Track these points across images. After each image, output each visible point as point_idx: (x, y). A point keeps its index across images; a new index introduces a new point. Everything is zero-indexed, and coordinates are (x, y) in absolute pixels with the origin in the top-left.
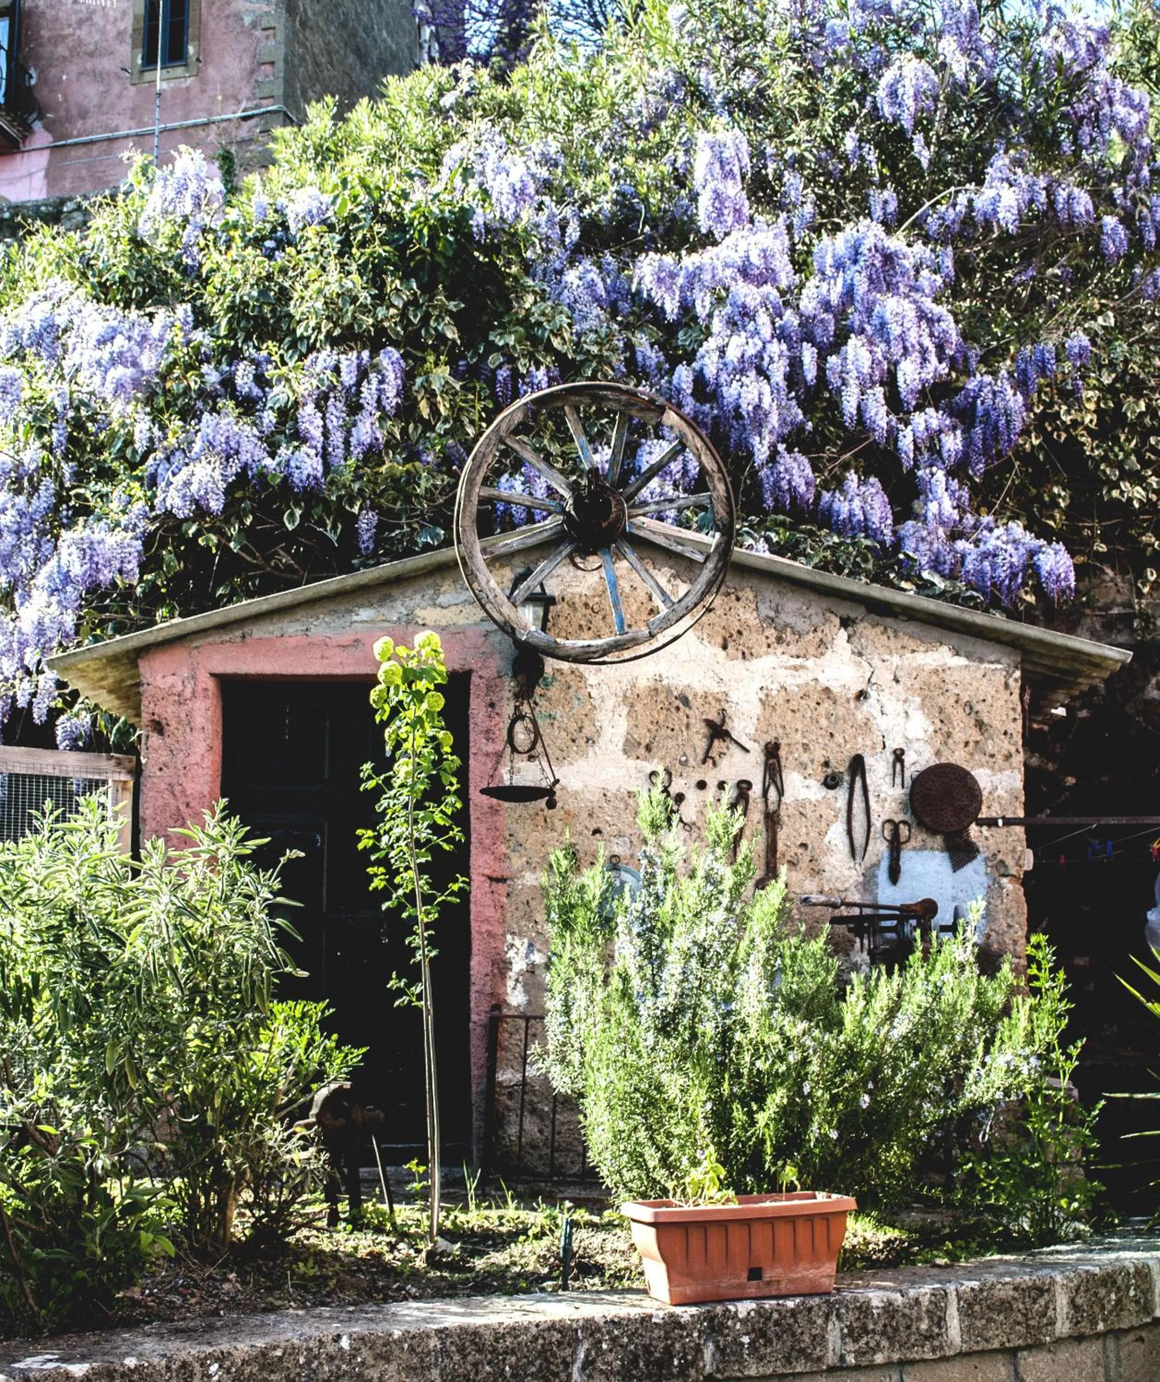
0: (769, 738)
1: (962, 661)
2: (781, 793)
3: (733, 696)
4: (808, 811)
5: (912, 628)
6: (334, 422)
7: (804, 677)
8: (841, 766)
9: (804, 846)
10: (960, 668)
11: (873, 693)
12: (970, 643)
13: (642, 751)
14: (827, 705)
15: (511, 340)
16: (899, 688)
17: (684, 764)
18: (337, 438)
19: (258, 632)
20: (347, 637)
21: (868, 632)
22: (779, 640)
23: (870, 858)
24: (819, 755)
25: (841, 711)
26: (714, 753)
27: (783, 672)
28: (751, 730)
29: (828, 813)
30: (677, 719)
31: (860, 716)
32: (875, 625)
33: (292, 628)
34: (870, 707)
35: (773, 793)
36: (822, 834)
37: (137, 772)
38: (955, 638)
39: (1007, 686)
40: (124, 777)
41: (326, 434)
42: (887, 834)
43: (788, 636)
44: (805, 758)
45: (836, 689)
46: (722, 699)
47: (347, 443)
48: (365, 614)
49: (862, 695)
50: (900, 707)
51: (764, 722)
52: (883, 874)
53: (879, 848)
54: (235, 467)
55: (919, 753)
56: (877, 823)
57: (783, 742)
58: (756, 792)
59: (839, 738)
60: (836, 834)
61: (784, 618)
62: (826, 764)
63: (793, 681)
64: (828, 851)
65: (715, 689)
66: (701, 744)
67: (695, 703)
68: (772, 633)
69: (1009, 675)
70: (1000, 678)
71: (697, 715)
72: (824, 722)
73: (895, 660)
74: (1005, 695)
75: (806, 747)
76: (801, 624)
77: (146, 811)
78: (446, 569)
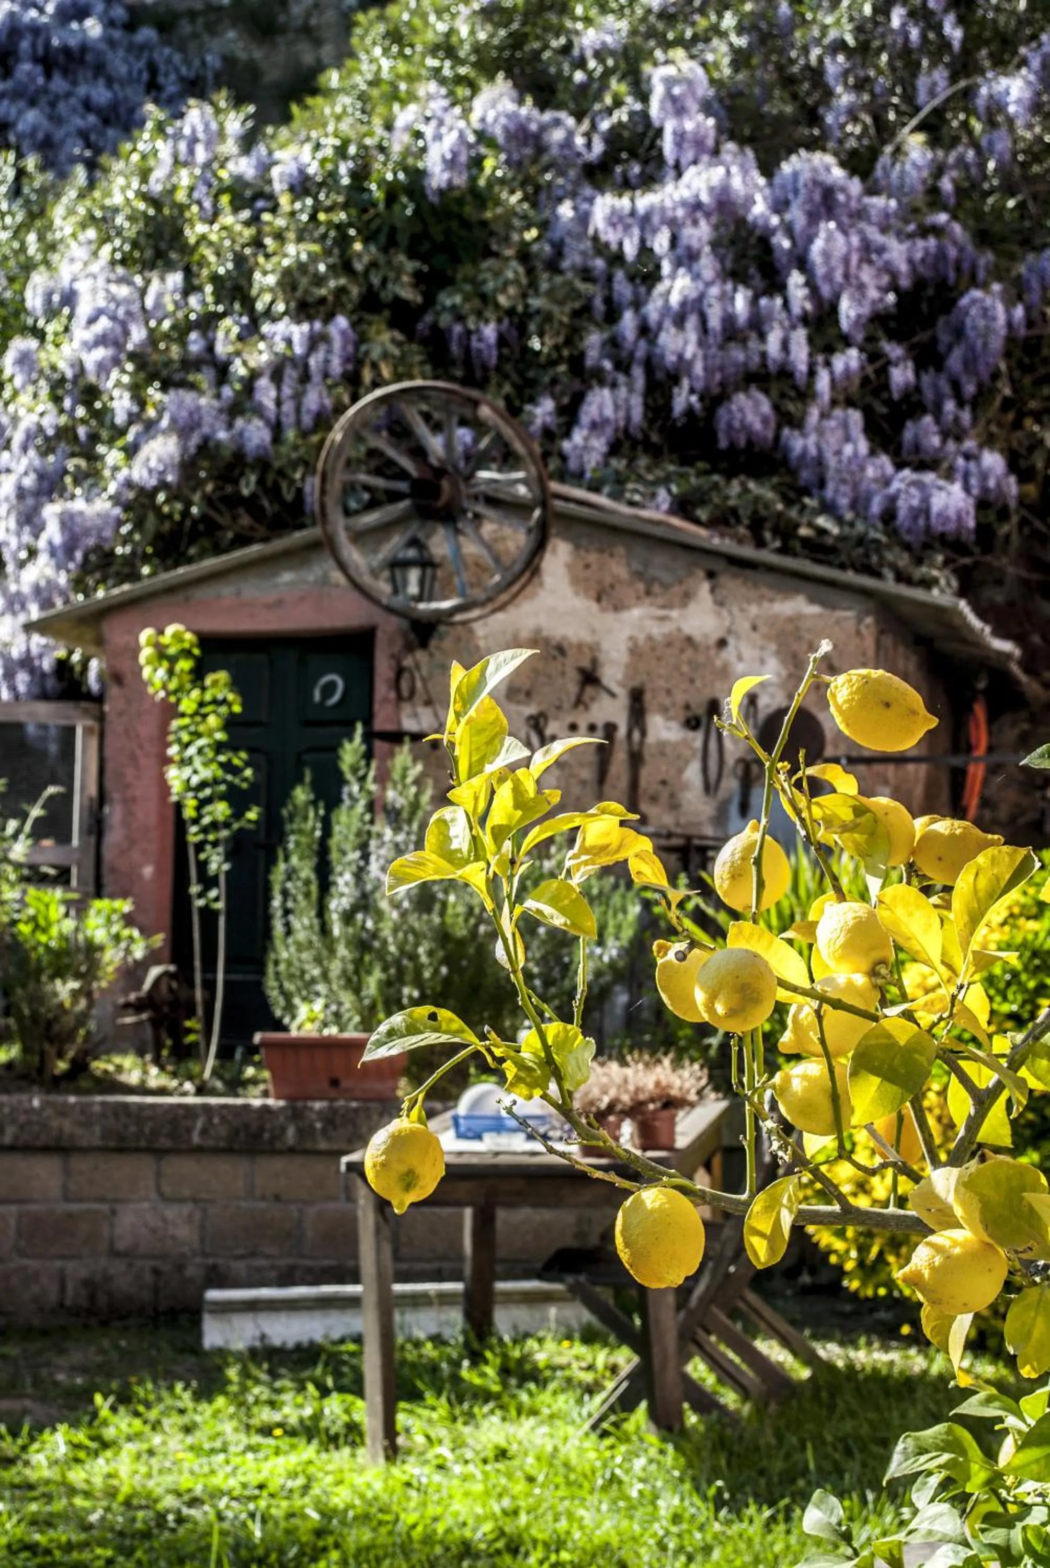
0: (636, 683)
1: (815, 609)
2: (644, 733)
3: (605, 646)
4: (668, 750)
5: (770, 578)
6: (287, 391)
7: (667, 628)
8: (701, 711)
9: (664, 783)
10: (814, 616)
11: (732, 641)
12: (824, 591)
13: (522, 697)
14: (689, 653)
15: (458, 299)
16: (755, 636)
17: (559, 708)
18: (288, 407)
19: (202, 593)
20: (271, 597)
21: (731, 584)
22: (648, 593)
23: (722, 794)
24: (680, 698)
25: (701, 658)
26: (586, 697)
27: (648, 623)
28: (620, 676)
29: (687, 753)
30: (554, 667)
31: (718, 663)
32: (735, 576)
33: (226, 590)
34: (729, 654)
35: (636, 735)
36: (680, 771)
37: (101, 718)
38: (811, 587)
39: (858, 633)
40: (90, 723)
41: (279, 403)
42: (740, 771)
43: (656, 588)
44: (667, 702)
45: (698, 637)
46: (594, 648)
47: (298, 410)
48: (287, 577)
49: (722, 643)
50: (756, 653)
51: (632, 669)
52: (734, 809)
53: (731, 785)
54: (195, 440)
55: (772, 696)
56: (730, 760)
57: (648, 687)
58: (622, 731)
59: (698, 683)
60: (693, 773)
61: (653, 572)
62: (687, 707)
63: (658, 631)
64: (685, 787)
65: (588, 638)
66: (573, 689)
67: (571, 653)
68: (641, 586)
69: (860, 620)
70: (851, 625)
71: (571, 664)
72: (685, 668)
73: (754, 610)
74: (856, 641)
75: (669, 692)
76: (666, 577)
77: (108, 753)
78: (314, 547)
